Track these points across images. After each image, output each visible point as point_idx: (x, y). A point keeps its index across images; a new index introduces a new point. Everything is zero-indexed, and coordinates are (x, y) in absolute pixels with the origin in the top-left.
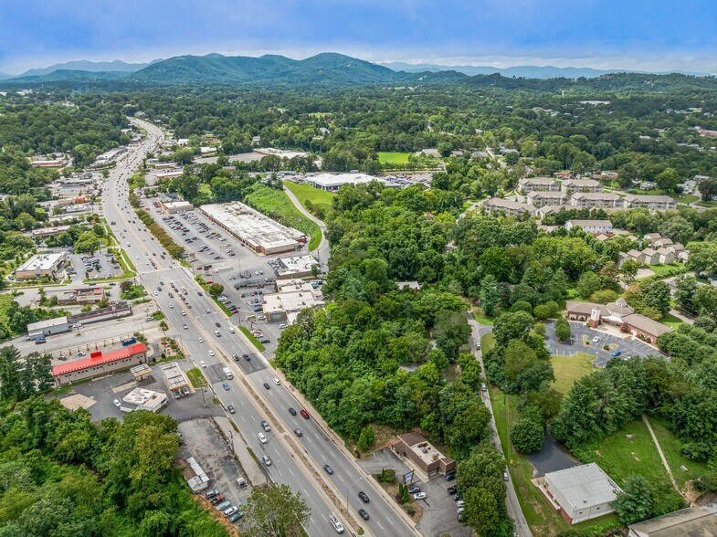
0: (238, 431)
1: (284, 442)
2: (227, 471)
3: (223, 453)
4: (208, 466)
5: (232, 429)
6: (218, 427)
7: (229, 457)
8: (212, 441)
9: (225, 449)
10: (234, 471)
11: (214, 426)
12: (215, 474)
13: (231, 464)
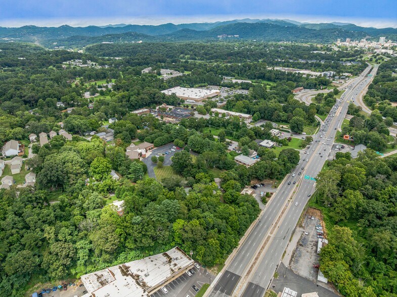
0: (285, 252)
1: (274, 232)
2: (307, 241)
3: (301, 249)
4: (312, 249)
5: (286, 255)
6: (291, 260)
7: (301, 245)
8: (300, 256)
9: (298, 249)
10: (305, 239)
11: (292, 262)
12: (312, 244)
13: (303, 242)
